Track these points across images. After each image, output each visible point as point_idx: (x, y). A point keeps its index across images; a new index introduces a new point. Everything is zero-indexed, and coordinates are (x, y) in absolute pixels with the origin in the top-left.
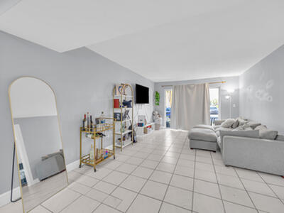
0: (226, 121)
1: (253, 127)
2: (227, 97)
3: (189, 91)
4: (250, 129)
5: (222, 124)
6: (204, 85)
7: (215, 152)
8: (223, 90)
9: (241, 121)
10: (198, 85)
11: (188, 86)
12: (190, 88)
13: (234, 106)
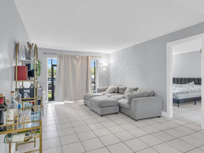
0: (109, 88)
1: (135, 90)
2: (104, 69)
3: (75, 62)
5: (107, 91)
6: (88, 57)
7: (117, 113)
10: (82, 57)
11: (74, 57)
12: (75, 59)
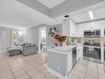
1: (29, 44)
2: (20, 36)
4: (29, 45)
5: (19, 45)
8: (18, 33)
9: (25, 43)
13: (22, 39)
